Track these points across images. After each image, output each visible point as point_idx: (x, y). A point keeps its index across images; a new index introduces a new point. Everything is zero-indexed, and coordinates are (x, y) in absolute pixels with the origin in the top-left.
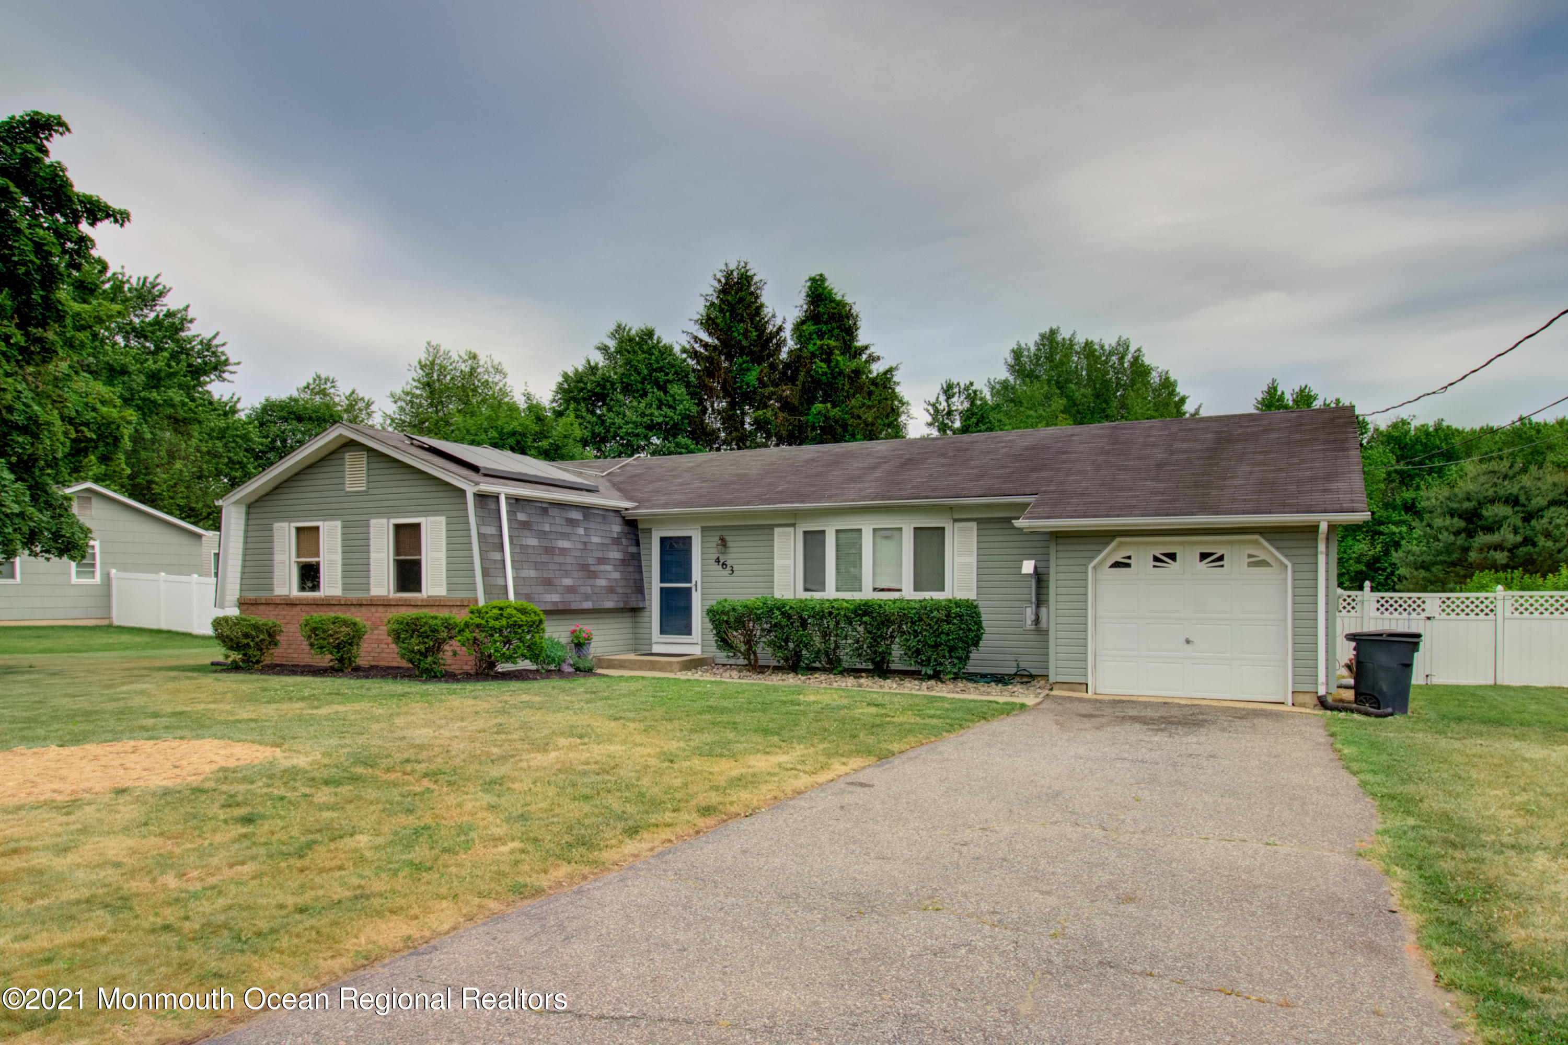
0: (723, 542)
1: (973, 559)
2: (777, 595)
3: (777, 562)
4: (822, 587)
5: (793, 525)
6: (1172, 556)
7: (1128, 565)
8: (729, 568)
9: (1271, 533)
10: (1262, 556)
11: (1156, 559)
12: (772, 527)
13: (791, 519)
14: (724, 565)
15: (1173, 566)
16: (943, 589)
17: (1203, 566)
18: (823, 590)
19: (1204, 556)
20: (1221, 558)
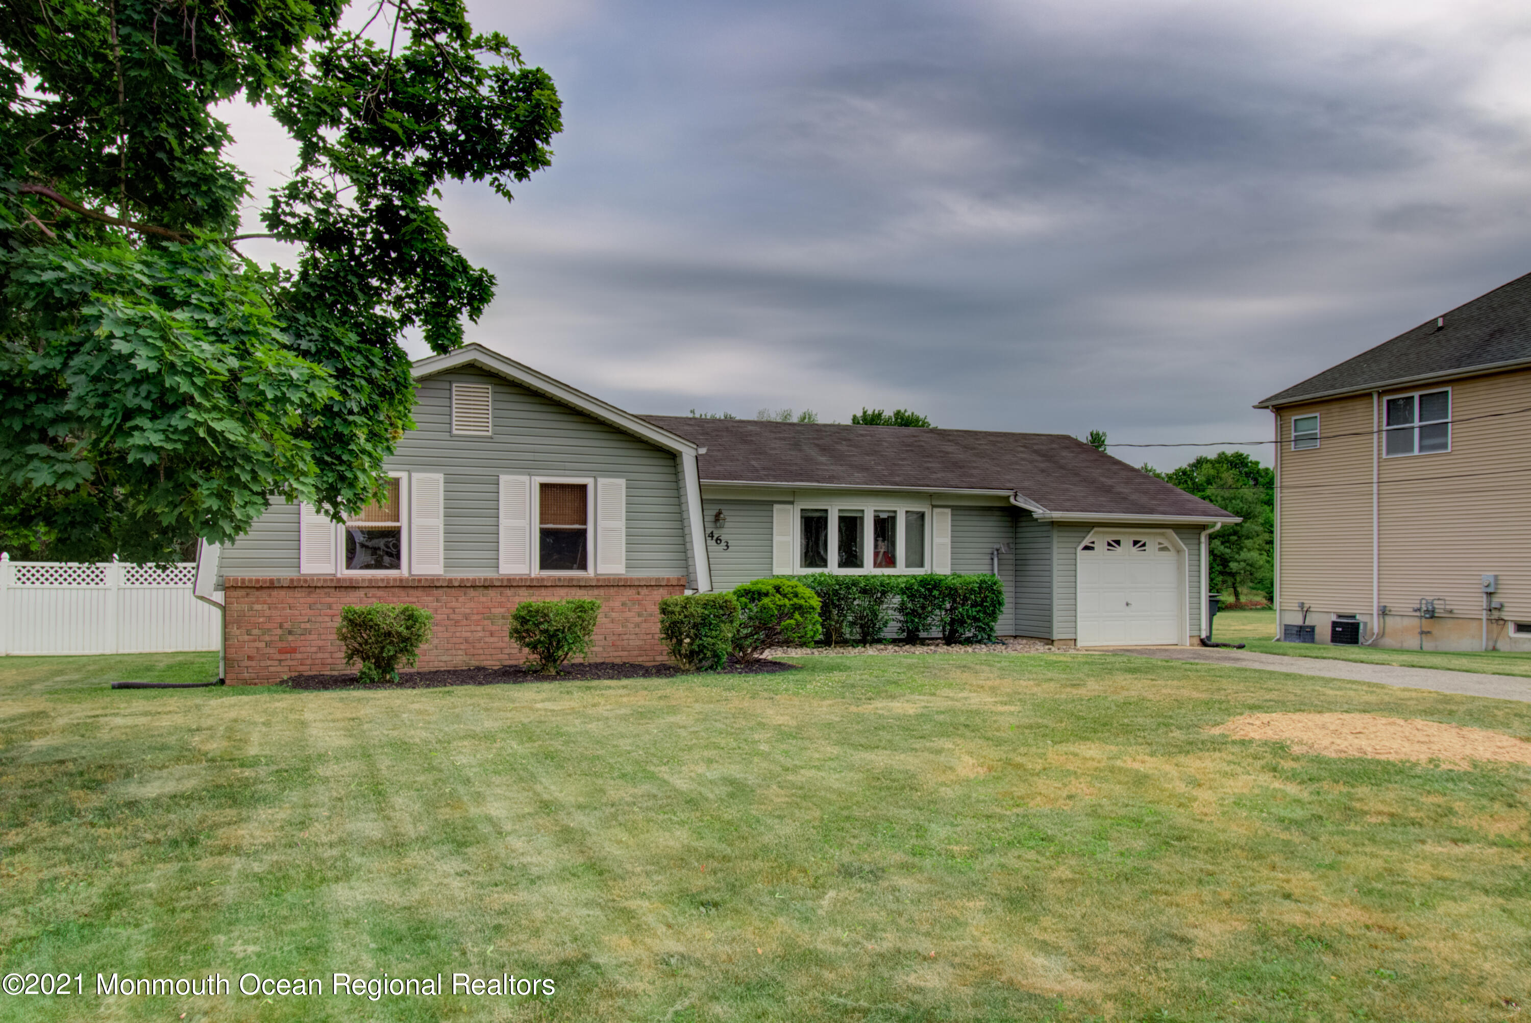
0: (717, 517)
1: (947, 540)
2: (777, 571)
3: (776, 538)
4: (824, 563)
5: (792, 503)
6: (1118, 542)
7: (1092, 548)
8: (723, 544)
9: (1178, 528)
10: (1166, 544)
11: (1109, 544)
12: (771, 503)
13: (790, 497)
14: (718, 541)
15: (1119, 550)
16: (922, 565)
17: (1134, 550)
18: (825, 565)
19: (1135, 543)
20: (1144, 545)
